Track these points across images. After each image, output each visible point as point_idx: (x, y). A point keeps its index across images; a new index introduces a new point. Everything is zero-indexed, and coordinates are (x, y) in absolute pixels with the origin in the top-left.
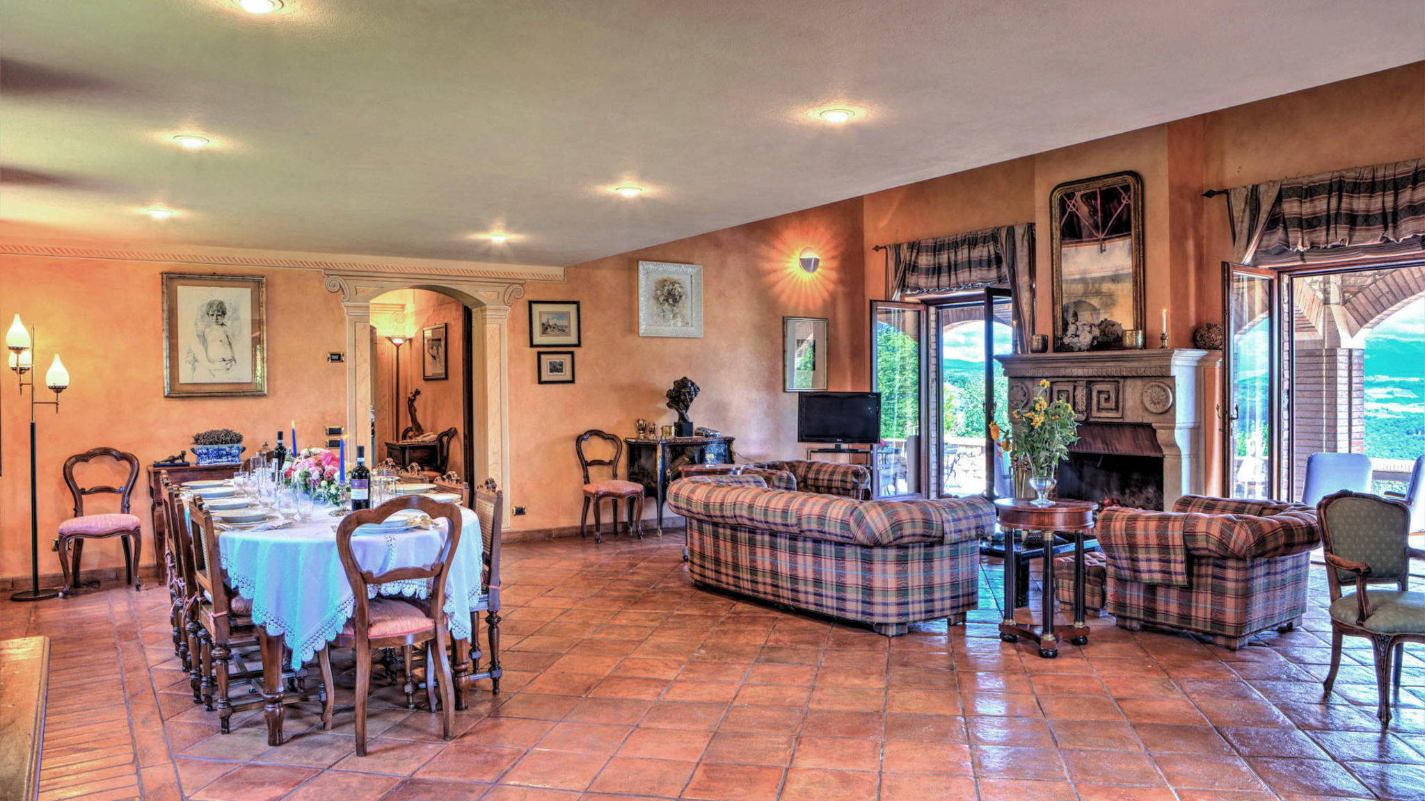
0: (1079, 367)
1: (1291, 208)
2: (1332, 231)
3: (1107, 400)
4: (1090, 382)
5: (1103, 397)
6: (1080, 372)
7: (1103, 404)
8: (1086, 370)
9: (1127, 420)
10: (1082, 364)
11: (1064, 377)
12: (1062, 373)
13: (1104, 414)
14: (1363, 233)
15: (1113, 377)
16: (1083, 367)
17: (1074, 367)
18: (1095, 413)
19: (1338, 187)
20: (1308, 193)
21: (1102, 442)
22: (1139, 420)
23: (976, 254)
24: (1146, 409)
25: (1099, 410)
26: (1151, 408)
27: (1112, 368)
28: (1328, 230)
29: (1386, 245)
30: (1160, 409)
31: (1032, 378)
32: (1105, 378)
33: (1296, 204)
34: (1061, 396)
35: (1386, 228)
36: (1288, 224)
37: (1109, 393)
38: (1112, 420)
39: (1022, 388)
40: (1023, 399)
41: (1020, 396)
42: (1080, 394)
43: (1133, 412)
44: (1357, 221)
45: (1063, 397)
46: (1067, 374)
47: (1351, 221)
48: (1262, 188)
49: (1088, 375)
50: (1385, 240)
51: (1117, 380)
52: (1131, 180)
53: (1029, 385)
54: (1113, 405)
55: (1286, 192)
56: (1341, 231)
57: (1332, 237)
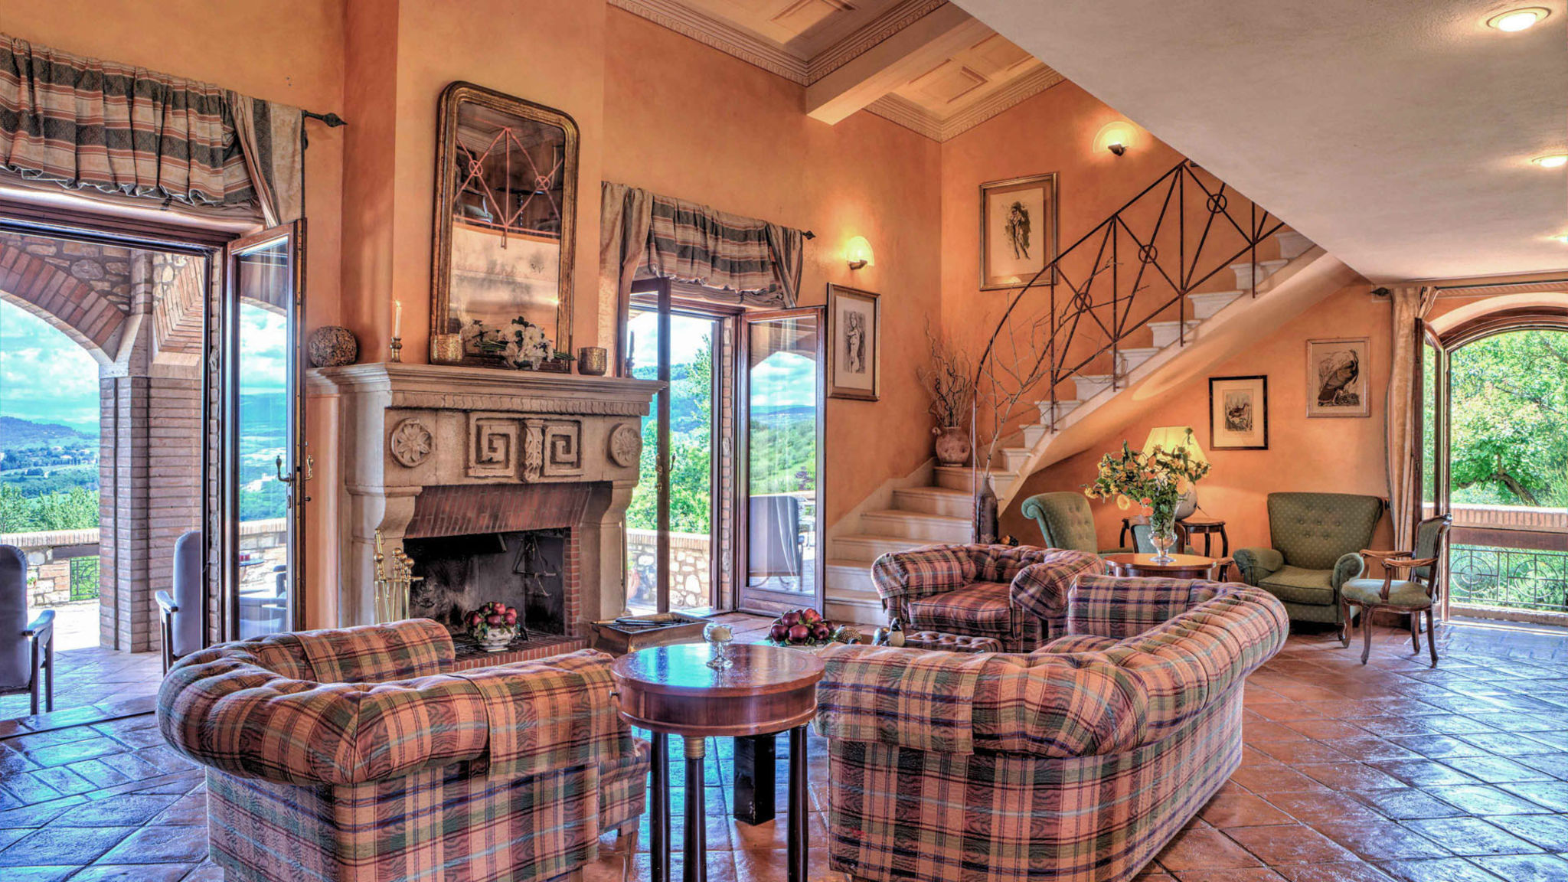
0: (532, 397)
1: (664, 228)
2: (696, 266)
3: (568, 450)
4: (548, 416)
5: (560, 444)
6: (536, 405)
7: (561, 456)
8: (544, 403)
9: (584, 479)
10: (540, 393)
11: (508, 411)
12: (506, 404)
13: (556, 471)
14: (719, 277)
15: (573, 414)
16: (538, 397)
17: (522, 397)
18: (549, 470)
19: (701, 222)
20: (678, 217)
21: (490, 516)
22: (599, 478)
24: (610, 457)
25: (553, 461)
26: (620, 460)
27: (580, 401)
28: (692, 263)
30: (629, 459)
31: (435, 410)
32: (561, 416)
33: (670, 226)
34: (495, 445)
35: (731, 276)
36: (664, 245)
37: (567, 438)
38: (565, 480)
39: (421, 429)
40: (424, 448)
41: (420, 444)
42: (534, 437)
43: (593, 469)
44: (719, 263)
45: (499, 444)
46: (515, 407)
47: (713, 260)
48: (638, 194)
49: (544, 410)
50: (726, 289)
51: (576, 418)
52: (570, 130)
53: (427, 421)
54: (573, 457)
55: (660, 209)
56: (702, 268)
57: (694, 273)
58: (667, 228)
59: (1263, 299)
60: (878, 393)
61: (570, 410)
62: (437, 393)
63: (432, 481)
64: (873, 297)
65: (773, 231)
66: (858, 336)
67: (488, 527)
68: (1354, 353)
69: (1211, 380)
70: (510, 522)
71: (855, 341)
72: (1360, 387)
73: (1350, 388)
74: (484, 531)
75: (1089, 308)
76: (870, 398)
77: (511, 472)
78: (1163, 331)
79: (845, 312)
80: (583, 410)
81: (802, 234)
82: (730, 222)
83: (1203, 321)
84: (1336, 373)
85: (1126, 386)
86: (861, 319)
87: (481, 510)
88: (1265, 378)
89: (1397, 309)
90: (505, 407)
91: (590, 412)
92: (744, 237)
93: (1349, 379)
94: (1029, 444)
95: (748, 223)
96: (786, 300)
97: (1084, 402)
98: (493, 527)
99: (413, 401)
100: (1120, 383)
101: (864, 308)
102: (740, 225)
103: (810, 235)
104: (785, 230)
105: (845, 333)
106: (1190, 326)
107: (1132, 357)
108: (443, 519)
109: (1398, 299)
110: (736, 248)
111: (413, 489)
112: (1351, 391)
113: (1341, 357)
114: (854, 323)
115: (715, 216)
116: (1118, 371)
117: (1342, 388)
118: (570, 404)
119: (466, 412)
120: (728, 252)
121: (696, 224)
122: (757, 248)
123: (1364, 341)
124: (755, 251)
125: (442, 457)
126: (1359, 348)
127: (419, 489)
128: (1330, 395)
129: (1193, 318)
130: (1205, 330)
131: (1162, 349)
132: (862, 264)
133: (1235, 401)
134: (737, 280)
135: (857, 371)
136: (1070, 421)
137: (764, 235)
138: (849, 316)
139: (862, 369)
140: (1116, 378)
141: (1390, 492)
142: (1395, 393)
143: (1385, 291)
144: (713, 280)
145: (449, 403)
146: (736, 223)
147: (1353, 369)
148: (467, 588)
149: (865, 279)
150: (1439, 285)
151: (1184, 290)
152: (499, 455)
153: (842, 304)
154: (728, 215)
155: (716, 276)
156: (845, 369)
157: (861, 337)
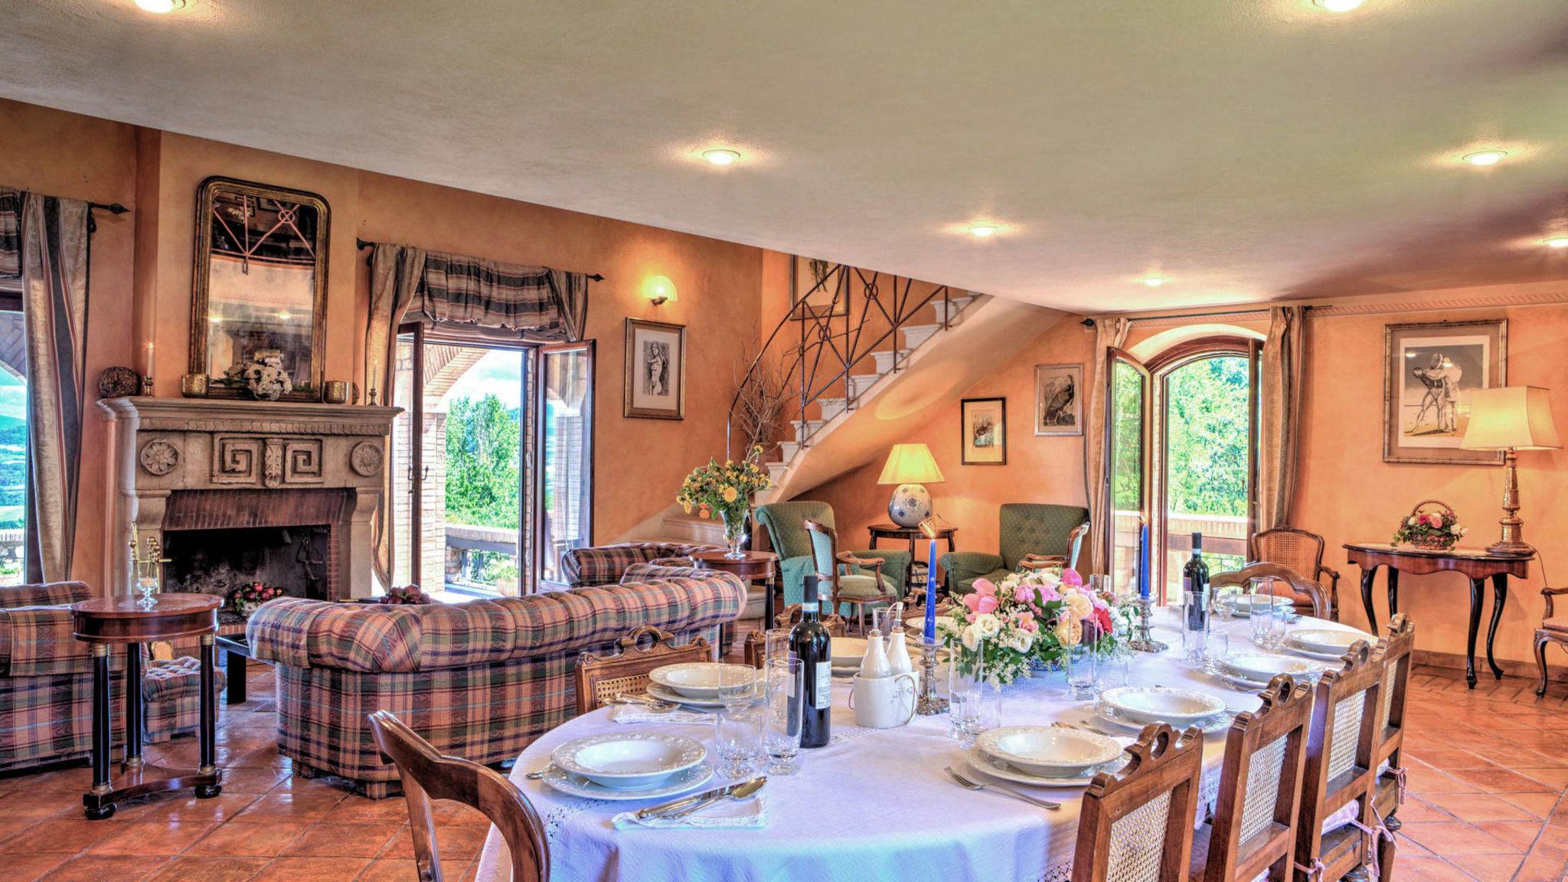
0: (271, 421)
1: (435, 279)
2: (469, 310)
3: (308, 462)
4: (286, 438)
5: (301, 458)
6: (275, 427)
7: (301, 467)
8: (283, 425)
9: (326, 486)
10: (278, 418)
11: (248, 432)
12: (247, 427)
13: (298, 479)
14: (495, 318)
15: (314, 434)
16: (278, 421)
17: (262, 421)
18: (289, 478)
19: (474, 271)
20: (452, 269)
21: (250, 515)
22: (342, 485)
24: (352, 469)
25: (295, 471)
26: (362, 470)
27: (319, 424)
28: (466, 307)
29: (504, 331)
30: (371, 470)
31: (183, 432)
32: (301, 436)
33: (442, 277)
34: (238, 458)
35: (507, 316)
36: (435, 293)
37: (309, 454)
38: (308, 486)
39: (169, 446)
40: (171, 461)
41: (166, 457)
42: (274, 454)
43: (334, 476)
44: (492, 306)
45: (242, 459)
46: (255, 429)
47: (488, 304)
48: (410, 252)
49: (283, 431)
50: (503, 326)
51: (318, 438)
52: (321, 207)
53: (177, 442)
54: (314, 467)
55: (433, 263)
56: (476, 311)
57: (468, 315)
58: (439, 279)
59: (956, 331)
60: (682, 413)
61: (309, 431)
62: (182, 419)
63: (180, 486)
64: (679, 328)
65: (555, 276)
66: (660, 363)
67: (248, 523)
68: (1071, 377)
69: (963, 401)
70: (270, 519)
71: (658, 369)
72: (1075, 409)
73: (1068, 409)
74: (245, 526)
75: (829, 339)
76: (674, 417)
77: (253, 479)
78: (883, 359)
79: (645, 343)
80: (322, 431)
81: (588, 277)
82: (508, 271)
83: (912, 351)
84: (1057, 396)
85: (858, 408)
86: (664, 348)
87: (240, 509)
88: (1003, 400)
89: (1099, 338)
90: (245, 429)
91: (328, 432)
92: (523, 282)
93: (1067, 401)
94: (787, 458)
95: (527, 270)
96: (569, 334)
97: (826, 422)
98: (254, 523)
99: (158, 425)
100: (854, 405)
101: (670, 339)
102: (519, 272)
103: (598, 278)
104: (569, 275)
105: (645, 361)
106: (902, 355)
107: (861, 382)
108: (204, 516)
109: (1100, 329)
110: (513, 293)
111: (162, 492)
112: (1069, 412)
113: (1061, 383)
114: (656, 352)
115: (492, 266)
116: (851, 394)
117: (1061, 409)
118: (309, 426)
119: (212, 433)
120: (504, 296)
121: (469, 274)
122: (536, 292)
123: (1078, 366)
124: (531, 294)
125: (190, 467)
126: (1075, 372)
127: (169, 492)
128: (1055, 416)
129: (904, 348)
130: (915, 358)
131: (882, 376)
132: (662, 301)
133: (980, 421)
134: (512, 320)
135: (660, 394)
136: (818, 438)
137: (545, 279)
138: (649, 347)
139: (665, 392)
140: (849, 402)
141: (1089, 503)
142: (1092, 414)
143: (1089, 321)
144: (487, 320)
145: (192, 426)
146: (514, 271)
147: (1070, 392)
148: (258, 573)
149: (670, 313)
150: (1132, 317)
151: (896, 322)
152: (242, 466)
153: (643, 336)
154: (506, 265)
155: (491, 317)
156: (644, 392)
157: (664, 364)
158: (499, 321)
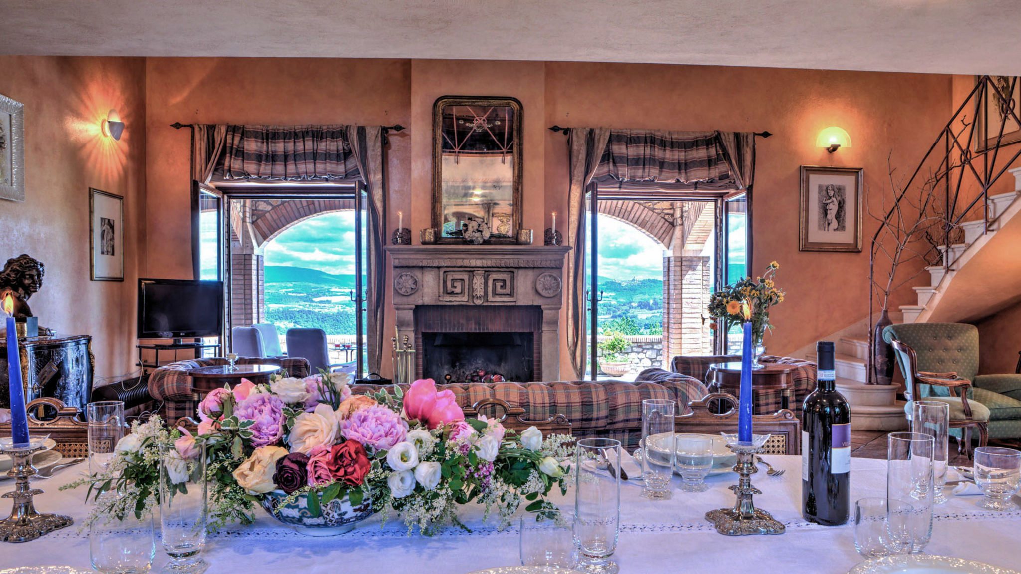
0: (476, 259)
1: (619, 149)
2: (647, 170)
3: (504, 287)
4: (487, 271)
5: (499, 284)
6: (479, 263)
7: (499, 290)
8: (485, 262)
9: (519, 304)
10: (481, 256)
11: (461, 267)
12: (460, 263)
13: (498, 299)
14: (667, 175)
15: (507, 267)
16: (480, 259)
17: (470, 259)
18: (490, 298)
19: (651, 140)
20: (631, 140)
22: (530, 304)
23: (322, 146)
24: (537, 292)
25: (495, 294)
26: (544, 293)
27: (510, 260)
28: (644, 169)
29: (678, 185)
30: (551, 293)
31: (422, 267)
32: (499, 268)
33: (624, 147)
34: (456, 284)
35: (680, 173)
36: (617, 160)
37: (504, 281)
38: (506, 304)
39: (412, 277)
40: (413, 286)
41: (410, 284)
42: (478, 282)
43: (524, 296)
44: (665, 166)
45: (458, 284)
46: (465, 265)
47: (662, 165)
48: (597, 131)
49: (485, 265)
50: (678, 181)
51: (512, 270)
52: (515, 105)
53: (418, 274)
54: (508, 291)
55: (615, 138)
56: (652, 171)
57: (646, 174)
58: (620, 149)
60: (860, 246)
61: (503, 265)
62: (418, 259)
63: (420, 303)
64: (855, 172)
65: (723, 137)
66: (836, 203)
67: (475, 329)
70: (490, 327)
71: (833, 208)
74: (473, 331)
75: (969, 162)
76: (853, 250)
77: (465, 299)
79: (820, 187)
80: (512, 265)
81: (755, 134)
82: (681, 137)
85: (998, 228)
86: (840, 190)
87: (468, 320)
90: (459, 264)
91: (517, 266)
92: (695, 144)
94: (934, 283)
95: (698, 135)
96: (737, 183)
97: (970, 245)
98: (479, 329)
99: (404, 263)
100: (993, 227)
101: (848, 182)
102: (690, 137)
103: (766, 134)
104: (737, 135)
105: (820, 201)
107: (1001, 201)
108: (446, 324)
110: (684, 154)
111: (410, 307)
114: (831, 193)
115: (666, 135)
116: (990, 216)
118: (503, 262)
119: (439, 267)
120: (676, 157)
121: (646, 143)
122: (705, 151)
124: (701, 154)
125: (426, 290)
127: (414, 307)
132: (836, 148)
134: (684, 175)
135: (837, 229)
136: (962, 262)
137: (715, 139)
138: (825, 189)
139: (841, 227)
140: (990, 223)
144: (663, 177)
145: (424, 263)
146: (686, 137)
149: (846, 159)
152: (458, 290)
153: (816, 181)
154: (678, 132)
155: (665, 174)
156: (819, 228)
157: (839, 203)
158: (672, 178)
